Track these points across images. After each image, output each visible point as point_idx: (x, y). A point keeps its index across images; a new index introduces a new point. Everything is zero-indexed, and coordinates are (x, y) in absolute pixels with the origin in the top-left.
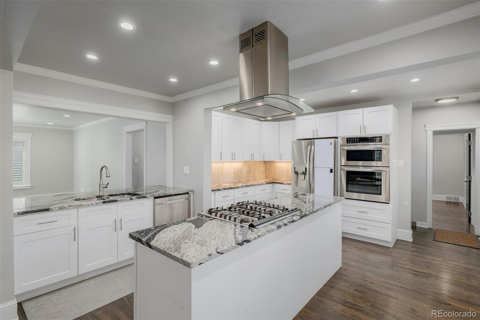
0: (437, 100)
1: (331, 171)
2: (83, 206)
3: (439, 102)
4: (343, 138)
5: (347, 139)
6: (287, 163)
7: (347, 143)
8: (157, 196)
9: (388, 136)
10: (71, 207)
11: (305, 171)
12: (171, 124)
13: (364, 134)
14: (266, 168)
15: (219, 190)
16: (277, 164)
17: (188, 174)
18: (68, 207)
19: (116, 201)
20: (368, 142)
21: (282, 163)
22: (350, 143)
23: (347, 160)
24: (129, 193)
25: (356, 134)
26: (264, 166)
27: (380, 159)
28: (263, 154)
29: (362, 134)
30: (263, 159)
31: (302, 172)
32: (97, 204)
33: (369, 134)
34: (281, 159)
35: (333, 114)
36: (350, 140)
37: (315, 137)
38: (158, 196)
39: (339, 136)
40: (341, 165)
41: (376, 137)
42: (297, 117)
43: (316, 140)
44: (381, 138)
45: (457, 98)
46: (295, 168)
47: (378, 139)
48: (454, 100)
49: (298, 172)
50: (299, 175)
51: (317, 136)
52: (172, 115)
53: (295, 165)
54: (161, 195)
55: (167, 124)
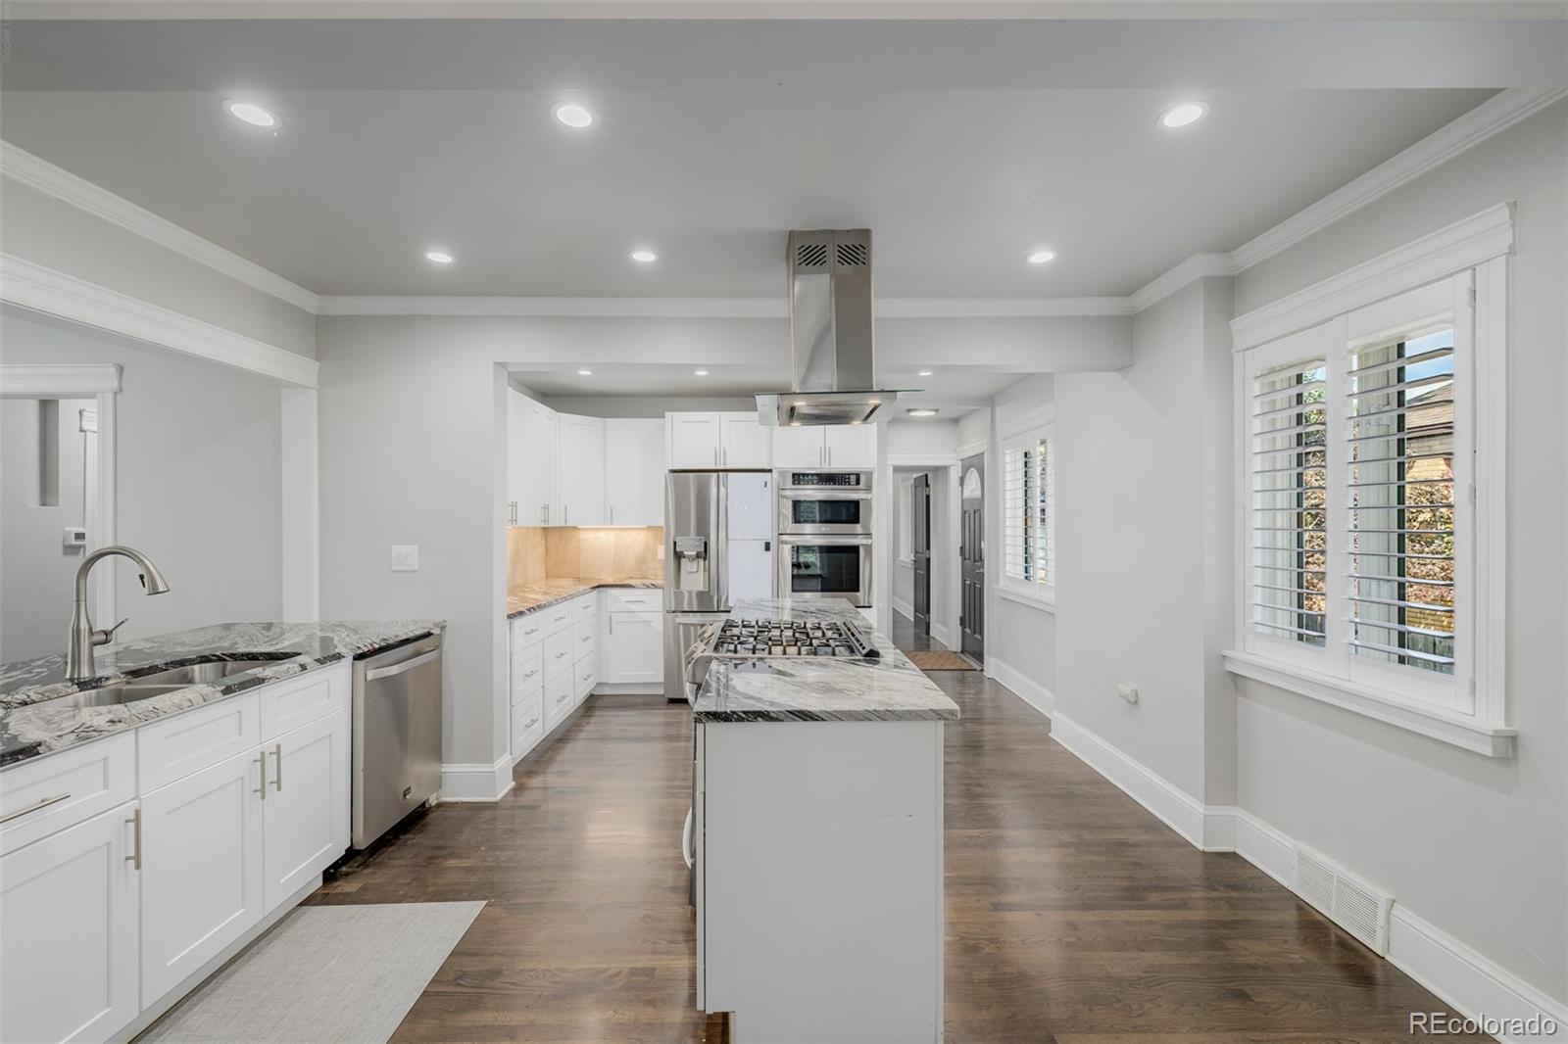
0: (909, 410)
1: (768, 547)
2: (161, 713)
3: (912, 414)
4: (782, 473)
5: (794, 474)
6: (618, 532)
7: (794, 483)
8: (366, 650)
9: (869, 474)
10: (119, 725)
11: (702, 550)
12: (314, 395)
13: (828, 466)
14: (547, 548)
15: (521, 613)
16: (583, 535)
17: (415, 571)
18: (111, 728)
19: (262, 681)
20: (835, 484)
22: (799, 484)
23: (793, 522)
24: (203, 657)
25: (811, 464)
26: (543, 541)
27: (856, 520)
28: (563, 507)
29: (823, 466)
30: (563, 518)
31: (694, 553)
32: (205, 701)
33: (837, 466)
34: (612, 522)
36: (798, 478)
37: (718, 468)
38: (370, 648)
39: (776, 468)
40: (779, 533)
41: (849, 474)
42: (670, 413)
43: (730, 474)
44: (858, 476)
45: (937, 410)
46: (675, 543)
47: (853, 479)
48: (933, 413)
49: (685, 553)
50: (683, 561)
51: (725, 465)
52: (317, 360)
53: (675, 536)
54: (377, 646)
55: (283, 390)
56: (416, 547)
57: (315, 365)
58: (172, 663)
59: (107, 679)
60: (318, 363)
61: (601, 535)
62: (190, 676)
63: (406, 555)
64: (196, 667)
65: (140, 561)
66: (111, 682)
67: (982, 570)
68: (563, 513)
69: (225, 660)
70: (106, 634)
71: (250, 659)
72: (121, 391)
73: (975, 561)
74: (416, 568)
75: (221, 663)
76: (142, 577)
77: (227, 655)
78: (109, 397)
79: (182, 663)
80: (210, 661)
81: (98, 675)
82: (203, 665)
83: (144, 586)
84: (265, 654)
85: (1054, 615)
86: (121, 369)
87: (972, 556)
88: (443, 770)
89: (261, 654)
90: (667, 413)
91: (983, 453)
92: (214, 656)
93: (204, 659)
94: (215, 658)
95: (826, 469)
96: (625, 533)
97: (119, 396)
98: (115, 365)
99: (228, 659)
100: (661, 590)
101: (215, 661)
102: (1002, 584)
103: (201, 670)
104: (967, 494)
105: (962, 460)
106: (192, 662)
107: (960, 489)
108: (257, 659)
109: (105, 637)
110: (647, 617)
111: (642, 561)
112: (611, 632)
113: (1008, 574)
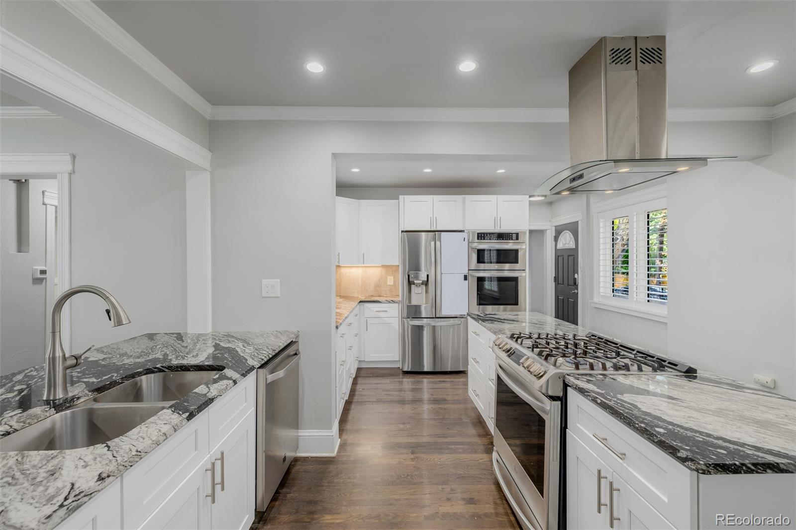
1: (466, 278)
4: (471, 233)
5: (478, 234)
6: (364, 268)
7: (478, 239)
8: (266, 360)
9: (524, 233)
11: (426, 279)
12: (208, 174)
13: (499, 228)
17: (277, 297)
20: (503, 239)
21: (353, 268)
22: (481, 239)
23: (478, 263)
24: (148, 369)
25: (488, 227)
27: (516, 261)
29: (496, 228)
33: (505, 228)
34: (363, 263)
35: (459, 198)
36: (481, 236)
37: (440, 229)
39: (467, 230)
40: (469, 270)
41: (512, 233)
42: (403, 196)
43: (443, 233)
44: (517, 234)
45: (545, 196)
46: (409, 276)
47: (514, 236)
48: (543, 198)
49: (415, 282)
50: (413, 286)
51: (436, 227)
52: (210, 150)
53: (408, 272)
54: (271, 356)
55: (187, 172)
56: (279, 280)
57: (208, 155)
58: (126, 377)
59: (78, 398)
60: (211, 154)
61: (354, 270)
62: (139, 385)
63: (272, 286)
64: (144, 378)
65: (106, 298)
66: (82, 400)
67: (576, 291)
68: (337, 257)
69: (164, 371)
70: (76, 359)
71: (183, 370)
72: (74, 172)
73: (568, 285)
74: (279, 296)
75: (162, 374)
76: (108, 312)
77: (165, 367)
78: (66, 176)
79: (133, 376)
80: (153, 372)
81: (70, 394)
82: (149, 375)
83: (110, 320)
84: (195, 366)
85: (666, 323)
86: (74, 157)
87: (566, 281)
88: (300, 434)
89: (192, 366)
90: (400, 196)
91: (578, 222)
92: (156, 368)
93: (149, 371)
94: (156, 370)
95: (498, 230)
96: (367, 269)
97: (72, 176)
98: (70, 154)
99: (166, 370)
100: (397, 304)
101: (156, 372)
102: (596, 300)
103: (147, 379)
104: (560, 246)
105: (556, 226)
106: (140, 374)
107: (554, 243)
108: (189, 370)
109: (75, 361)
110: (388, 320)
111: (378, 286)
112: (367, 330)
113: (602, 294)
